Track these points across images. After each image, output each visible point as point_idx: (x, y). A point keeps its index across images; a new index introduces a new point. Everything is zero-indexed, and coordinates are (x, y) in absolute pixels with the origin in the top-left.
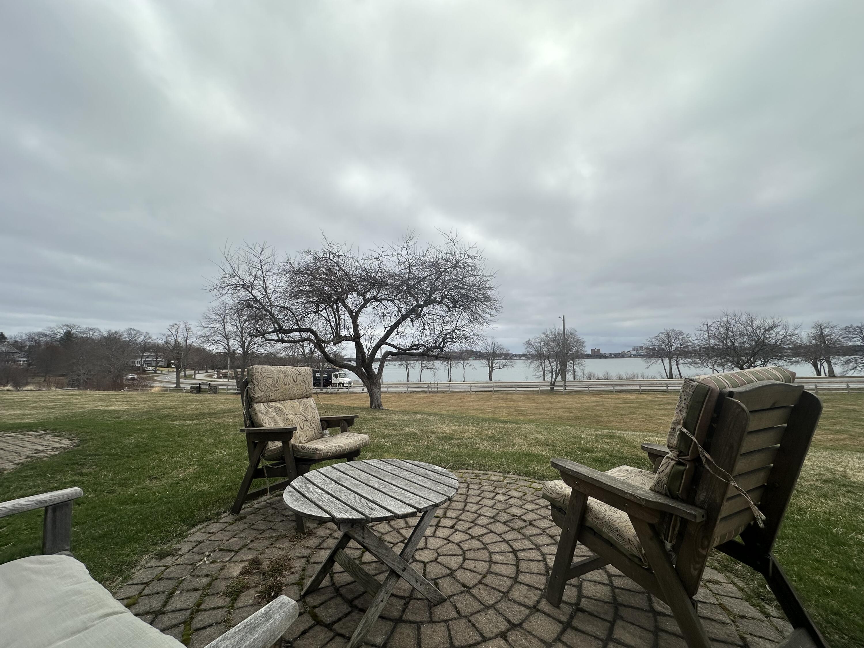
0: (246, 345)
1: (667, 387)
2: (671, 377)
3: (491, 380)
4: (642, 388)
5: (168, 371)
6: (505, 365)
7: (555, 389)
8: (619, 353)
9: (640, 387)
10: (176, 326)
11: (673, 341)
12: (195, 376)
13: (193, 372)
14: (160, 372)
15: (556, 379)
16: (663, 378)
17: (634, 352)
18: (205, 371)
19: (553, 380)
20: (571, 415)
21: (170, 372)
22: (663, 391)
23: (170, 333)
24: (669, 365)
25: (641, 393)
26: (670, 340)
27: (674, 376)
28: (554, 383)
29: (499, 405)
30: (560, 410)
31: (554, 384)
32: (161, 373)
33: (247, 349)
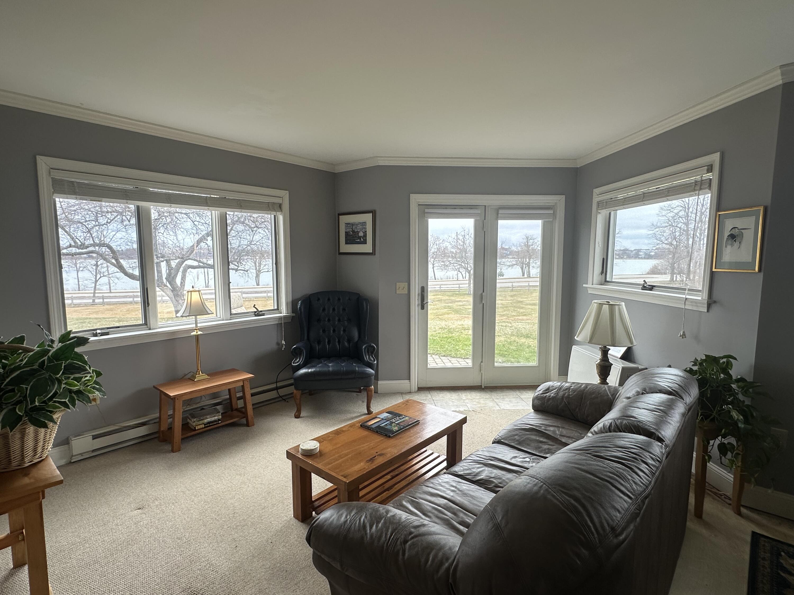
3: (258, 285)
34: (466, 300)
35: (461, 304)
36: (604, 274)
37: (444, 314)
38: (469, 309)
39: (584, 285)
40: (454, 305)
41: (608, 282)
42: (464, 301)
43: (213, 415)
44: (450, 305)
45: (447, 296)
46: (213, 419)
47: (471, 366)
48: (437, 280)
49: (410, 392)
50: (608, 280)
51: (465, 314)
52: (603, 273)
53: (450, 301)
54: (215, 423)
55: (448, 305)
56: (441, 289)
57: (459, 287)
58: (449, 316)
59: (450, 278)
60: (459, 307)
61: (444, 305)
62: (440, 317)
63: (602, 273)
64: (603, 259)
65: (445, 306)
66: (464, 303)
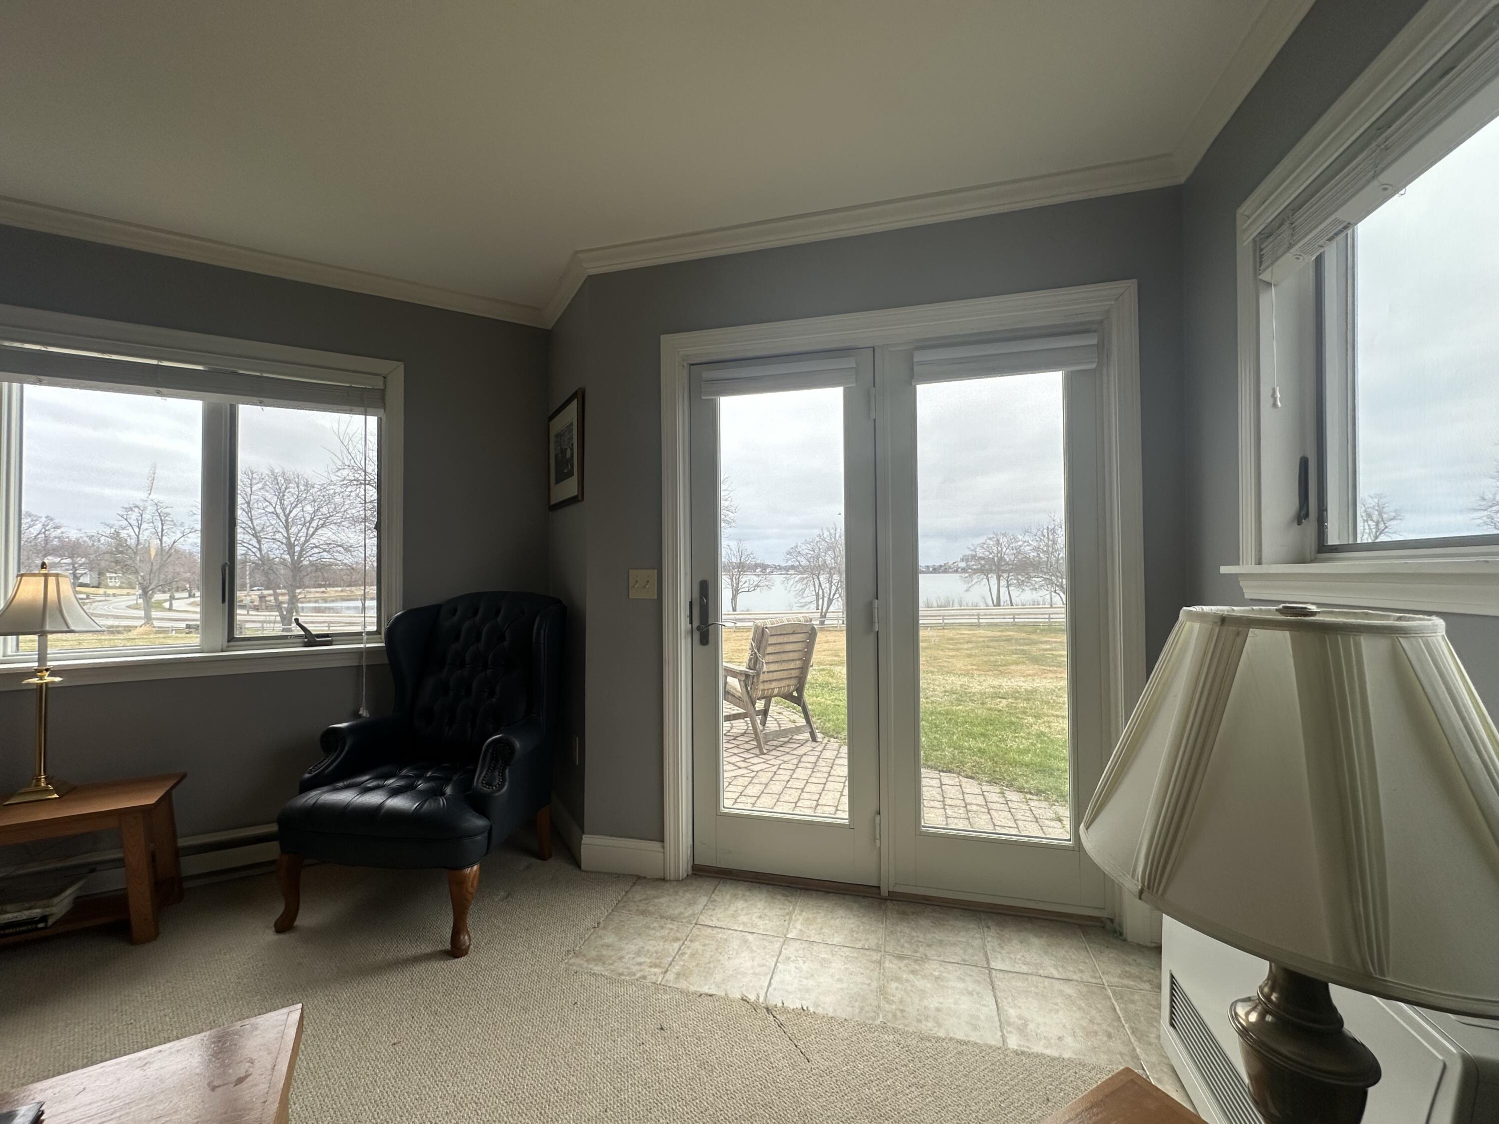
0: (297, 549)
1: (979, 619)
2: (999, 604)
3: (734, 610)
4: (946, 621)
5: (105, 594)
6: (757, 586)
7: (826, 623)
8: (941, 566)
9: (943, 619)
10: (136, 510)
11: (1004, 550)
12: (171, 605)
13: (167, 596)
14: (84, 596)
15: (828, 608)
16: (987, 605)
17: (963, 565)
18: (186, 595)
19: (824, 610)
20: (836, 658)
21: (109, 595)
22: (971, 625)
23: (125, 523)
24: (996, 586)
25: (944, 629)
26: (999, 548)
27: (1002, 603)
28: (825, 614)
29: (740, 648)
30: (824, 653)
31: (825, 617)
32: (88, 598)
33: (300, 556)
34: (1058, 640)
35: (1048, 647)
36: (1310, 526)
37: (1009, 664)
38: (1061, 656)
39: (1224, 570)
40: (1034, 650)
41: (1335, 549)
42: (1055, 642)
43: (27, 905)
44: (1025, 648)
45: (1025, 632)
46: (25, 915)
47: (846, 822)
48: (1015, 607)
49: (664, 880)
50: (1333, 539)
51: (1050, 666)
52: (1307, 515)
53: (1027, 641)
54: (24, 928)
55: (1021, 648)
56: (1016, 620)
57: (1050, 618)
58: (1019, 667)
59: (1038, 604)
60: (1041, 652)
61: (1014, 647)
62: (1001, 668)
63: (1301, 516)
64: (1304, 464)
65: (1016, 650)
66: (1054, 645)
